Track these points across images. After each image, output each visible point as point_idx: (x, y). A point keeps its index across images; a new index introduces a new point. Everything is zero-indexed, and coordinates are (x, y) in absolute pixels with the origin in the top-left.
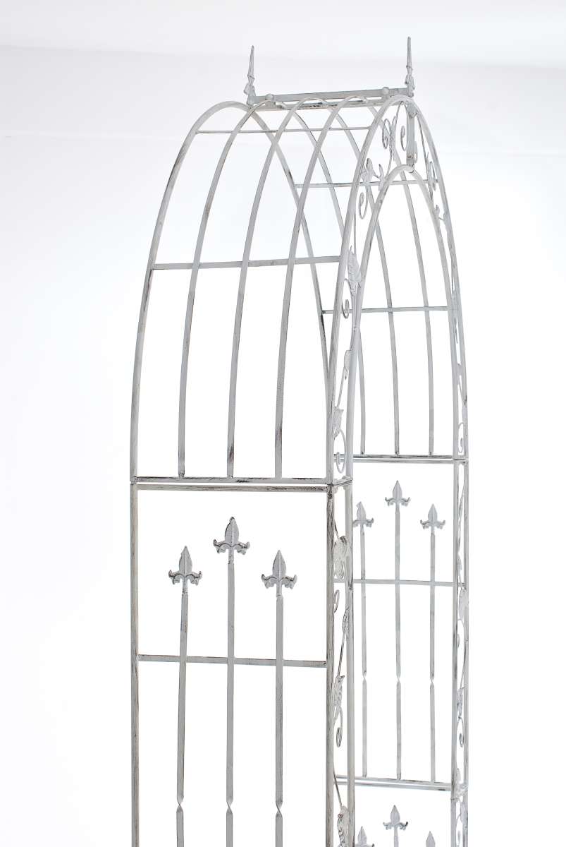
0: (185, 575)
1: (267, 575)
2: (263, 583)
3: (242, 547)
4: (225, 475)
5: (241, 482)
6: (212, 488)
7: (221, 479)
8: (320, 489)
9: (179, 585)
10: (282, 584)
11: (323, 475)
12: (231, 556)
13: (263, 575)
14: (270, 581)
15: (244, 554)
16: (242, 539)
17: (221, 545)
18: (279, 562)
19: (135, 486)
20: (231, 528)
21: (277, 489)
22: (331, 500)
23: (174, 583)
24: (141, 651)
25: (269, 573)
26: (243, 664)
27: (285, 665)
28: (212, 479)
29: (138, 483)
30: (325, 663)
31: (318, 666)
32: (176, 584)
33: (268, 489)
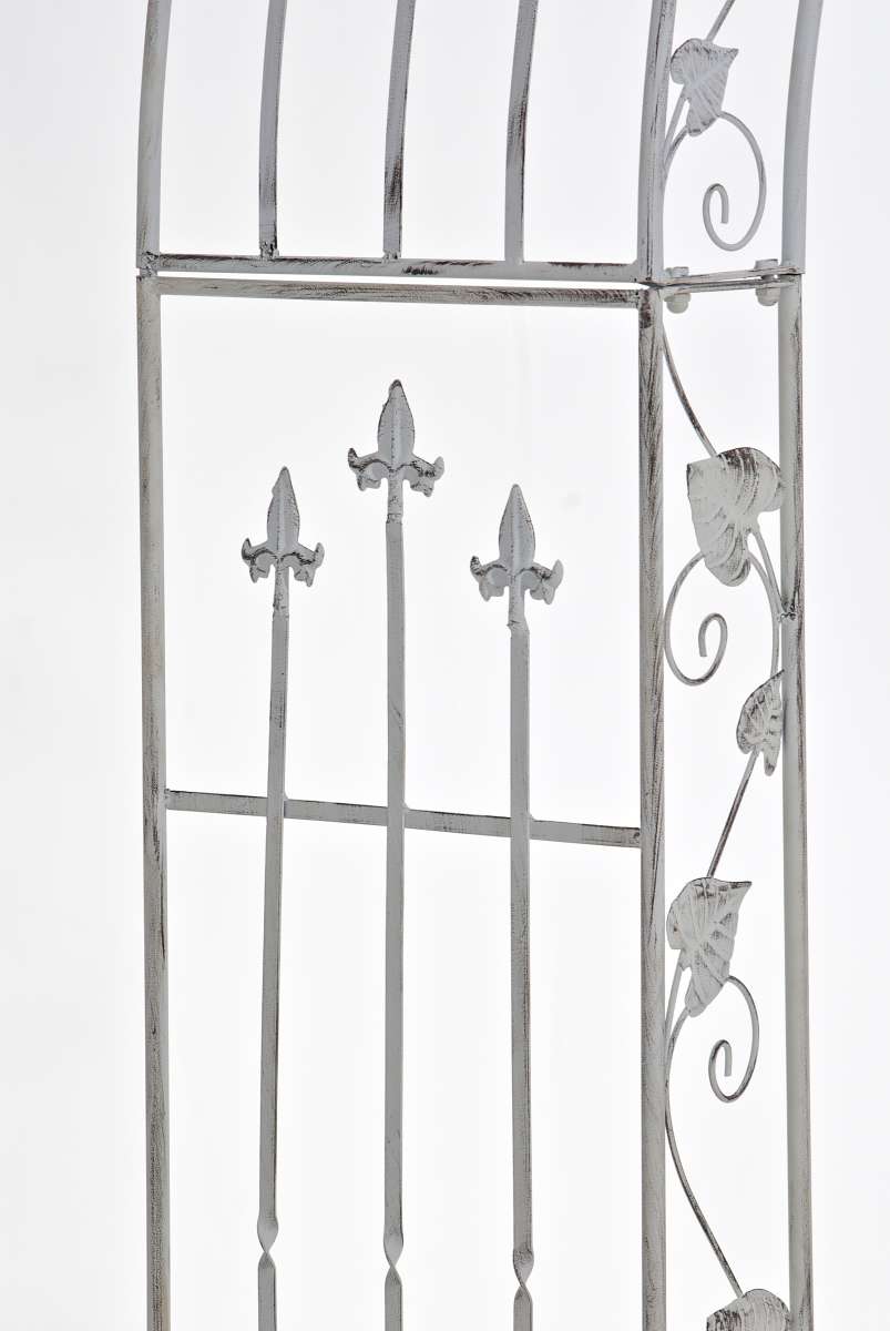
0: (279, 554)
1: (484, 561)
2: (473, 583)
3: (421, 474)
4: (377, 253)
5: (416, 272)
6: (340, 292)
7: (365, 265)
8: (618, 298)
9: (267, 584)
10: (524, 589)
11: (628, 254)
12: (394, 500)
13: (474, 559)
14: (489, 576)
15: (427, 494)
16: (424, 450)
17: (366, 465)
18: (516, 523)
19: (147, 282)
20: (395, 414)
21: (507, 296)
22: (649, 329)
23: (254, 580)
24: (175, 779)
25: (490, 554)
26: (428, 828)
27: (535, 837)
28: (344, 264)
29: (161, 274)
30: (637, 832)
31: (619, 843)
32: (260, 579)
33: (484, 296)
